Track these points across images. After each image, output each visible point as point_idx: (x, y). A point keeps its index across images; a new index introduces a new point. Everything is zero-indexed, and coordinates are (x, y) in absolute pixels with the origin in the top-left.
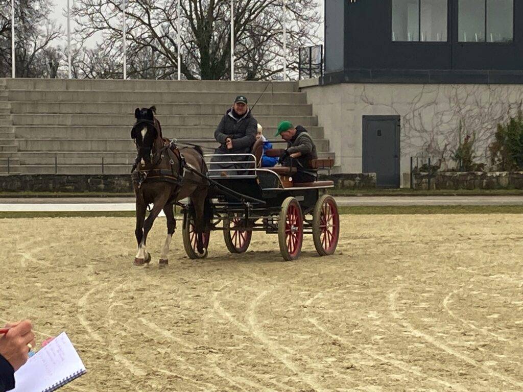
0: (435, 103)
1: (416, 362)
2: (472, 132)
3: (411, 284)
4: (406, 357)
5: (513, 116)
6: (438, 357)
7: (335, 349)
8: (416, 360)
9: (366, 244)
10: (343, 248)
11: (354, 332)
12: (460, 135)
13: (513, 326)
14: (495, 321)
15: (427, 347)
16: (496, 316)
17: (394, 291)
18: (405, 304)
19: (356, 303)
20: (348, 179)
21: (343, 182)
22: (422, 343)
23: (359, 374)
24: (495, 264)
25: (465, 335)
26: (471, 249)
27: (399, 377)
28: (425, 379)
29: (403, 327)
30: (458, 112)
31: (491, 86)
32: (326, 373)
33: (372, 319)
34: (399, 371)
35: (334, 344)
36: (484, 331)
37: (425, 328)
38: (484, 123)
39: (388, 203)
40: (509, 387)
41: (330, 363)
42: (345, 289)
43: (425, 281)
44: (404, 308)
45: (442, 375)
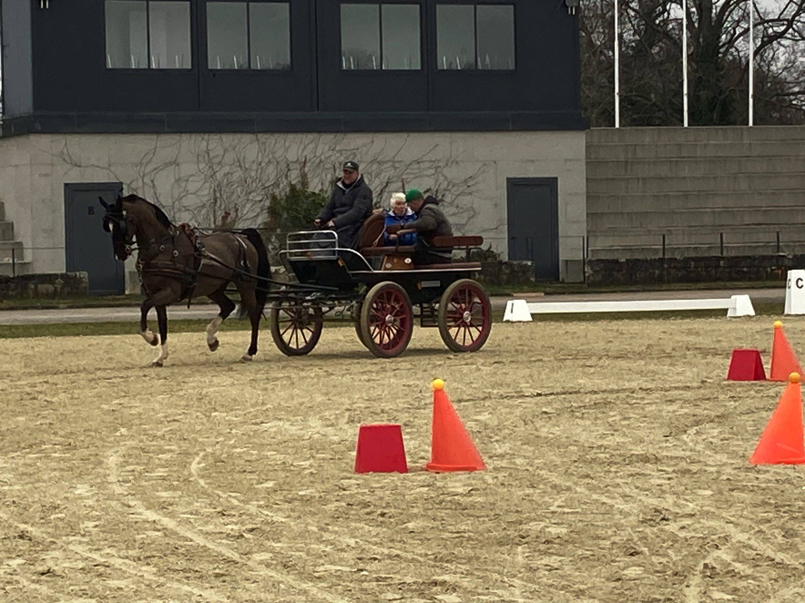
0: (176, 163)
1: (149, 561)
2: (232, 205)
3: (142, 441)
4: (132, 553)
5: (293, 182)
6: (182, 550)
7: (23, 545)
8: (148, 557)
9: (72, 383)
10: (36, 389)
11: (52, 517)
12: (214, 211)
13: (296, 499)
14: (269, 492)
15: (166, 535)
16: (270, 484)
17: (117, 452)
18: (133, 471)
19: (57, 473)
20: (43, 283)
21: (36, 287)
22: (159, 530)
23: (60, 582)
24: (269, 406)
25: (224, 515)
26: (233, 384)
27: (122, 583)
28: (162, 585)
29: (129, 506)
30: (212, 176)
31: (260, 136)
32: (8, 583)
33: (81, 498)
34: (123, 575)
35: (21, 537)
36: (252, 508)
37: (163, 507)
38: (250, 193)
39: (107, 318)
40: (289, 592)
41: (15, 567)
42: (40, 451)
43: (164, 435)
44: (131, 478)
45: (187, 578)
